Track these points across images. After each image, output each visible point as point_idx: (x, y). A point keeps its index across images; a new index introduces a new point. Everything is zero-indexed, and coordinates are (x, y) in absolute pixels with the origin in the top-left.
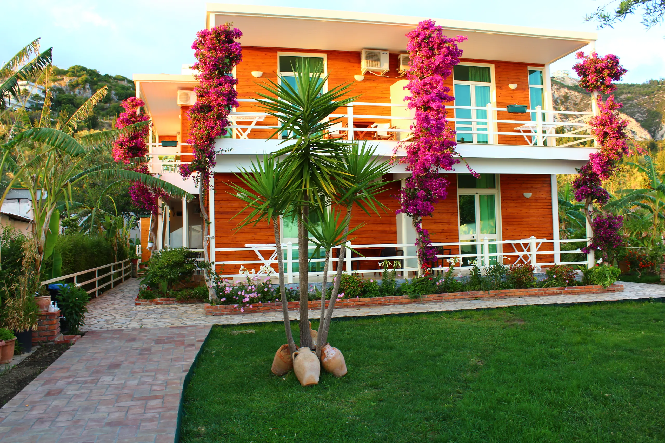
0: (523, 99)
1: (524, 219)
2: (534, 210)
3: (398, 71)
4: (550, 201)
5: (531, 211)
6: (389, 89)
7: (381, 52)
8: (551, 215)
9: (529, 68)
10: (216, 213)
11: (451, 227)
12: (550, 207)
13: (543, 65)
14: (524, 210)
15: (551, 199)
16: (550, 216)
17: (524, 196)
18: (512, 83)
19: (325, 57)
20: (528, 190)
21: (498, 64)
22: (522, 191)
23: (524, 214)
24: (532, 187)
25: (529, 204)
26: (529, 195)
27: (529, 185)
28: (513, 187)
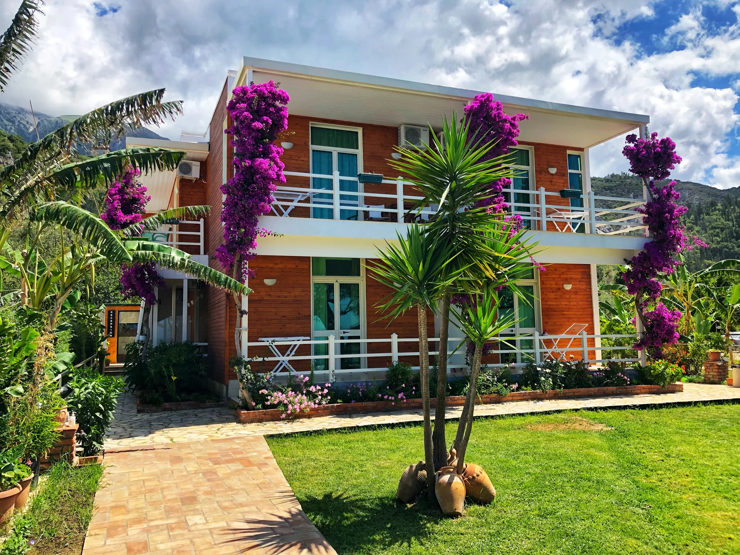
0: (562, 185)
1: (564, 313)
2: (575, 303)
4: (589, 293)
5: (571, 303)
7: (422, 128)
8: (592, 308)
9: (569, 152)
12: (590, 299)
13: (582, 150)
14: (564, 303)
15: (591, 291)
16: (590, 309)
17: (563, 288)
18: (552, 167)
19: (360, 131)
20: (567, 281)
21: (538, 146)
22: (561, 283)
23: (564, 307)
24: (571, 278)
25: (568, 297)
26: (568, 287)
27: (569, 276)
28: (553, 278)
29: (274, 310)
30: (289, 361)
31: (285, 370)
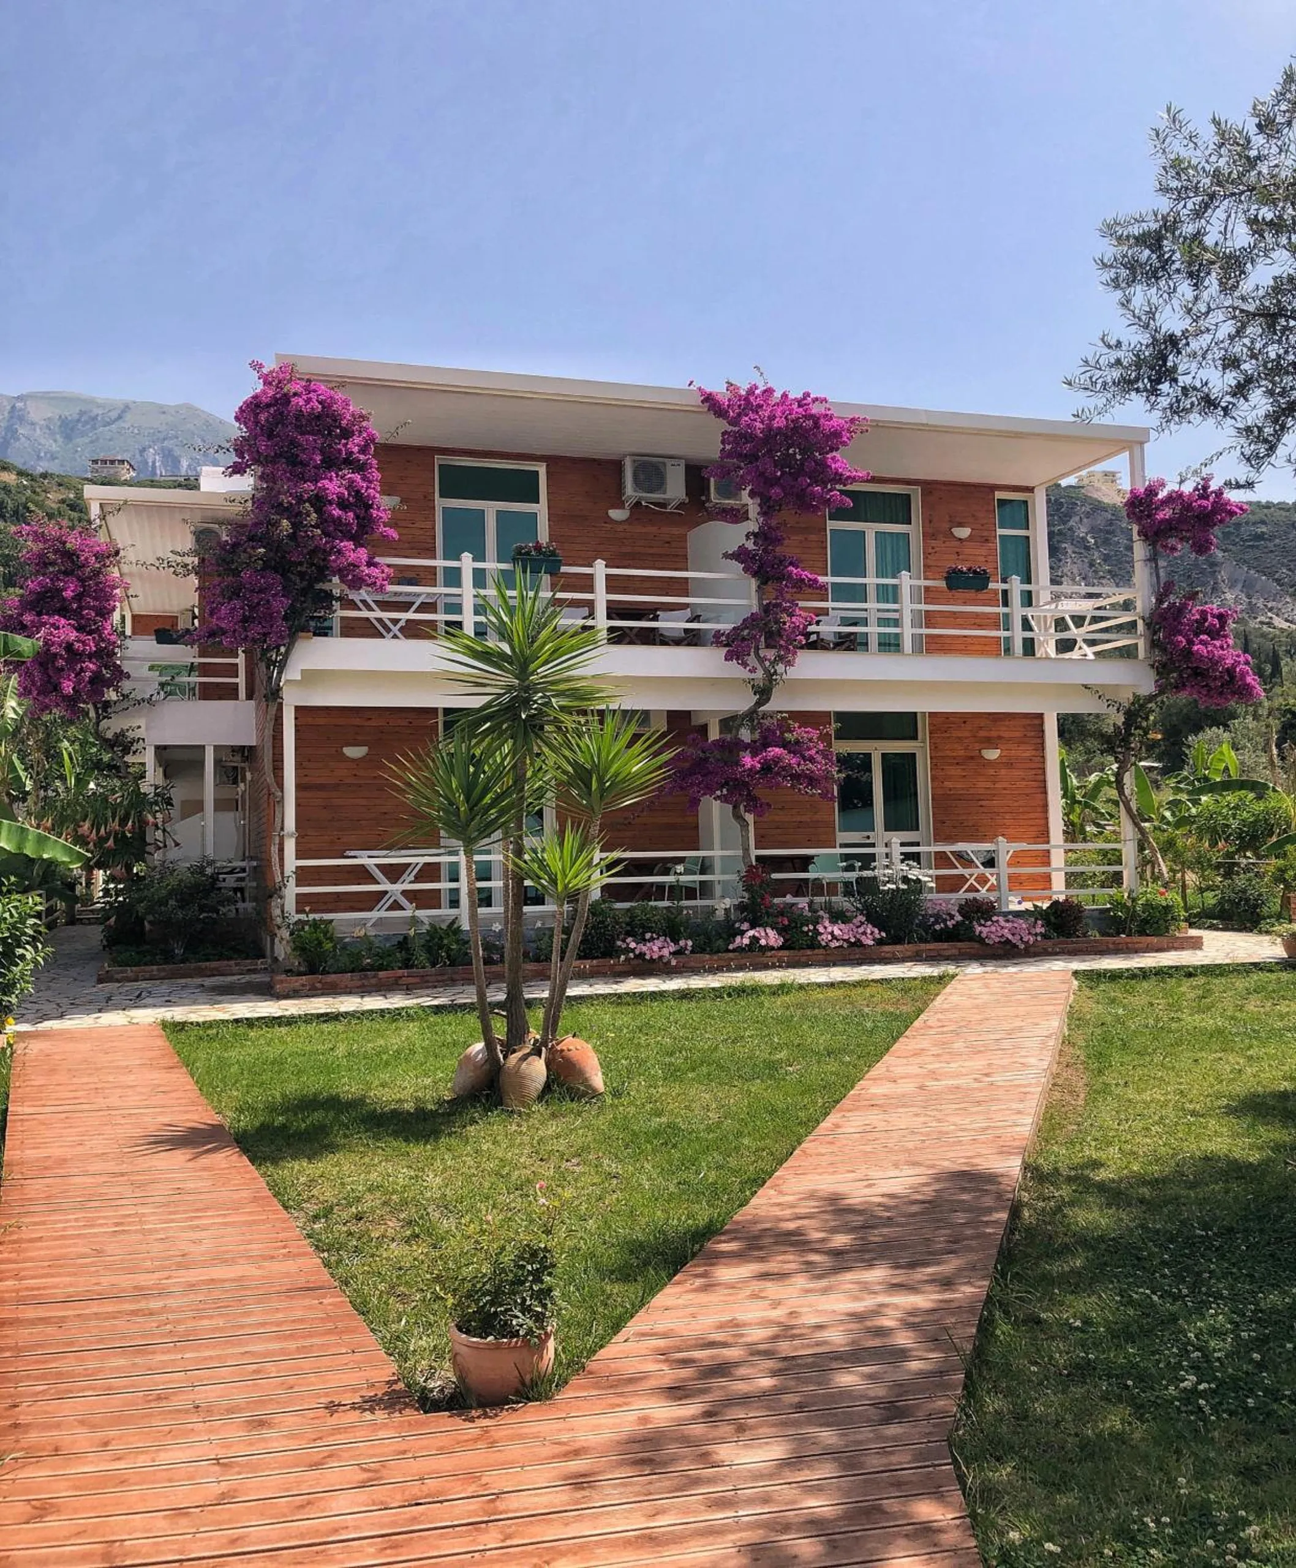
0: (982, 559)
1: (981, 803)
2: (1005, 785)
3: (704, 503)
4: (1040, 766)
5: (998, 785)
6: (683, 538)
7: (668, 462)
8: (1045, 793)
9: (999, 495)
10: (299, 787)
11: (817, 817)
12: (1041, 778)
13: (1029, 489)
14: (983, 785)
15: (1044, 765)
16: (1041, 796)
17: (981, 756)
18: (961, 525)
19: (542, 469)
20: (991, 743)
21: (930, 487)
22: (977, 746)
23: (981, 791)
24: (1000, 737)
25: (992, 772)
26: (992, 754)
27: (994, 734)
28: (959, 738)
29: (364, 802)
30: (404, 893)
31: (396, 906)
